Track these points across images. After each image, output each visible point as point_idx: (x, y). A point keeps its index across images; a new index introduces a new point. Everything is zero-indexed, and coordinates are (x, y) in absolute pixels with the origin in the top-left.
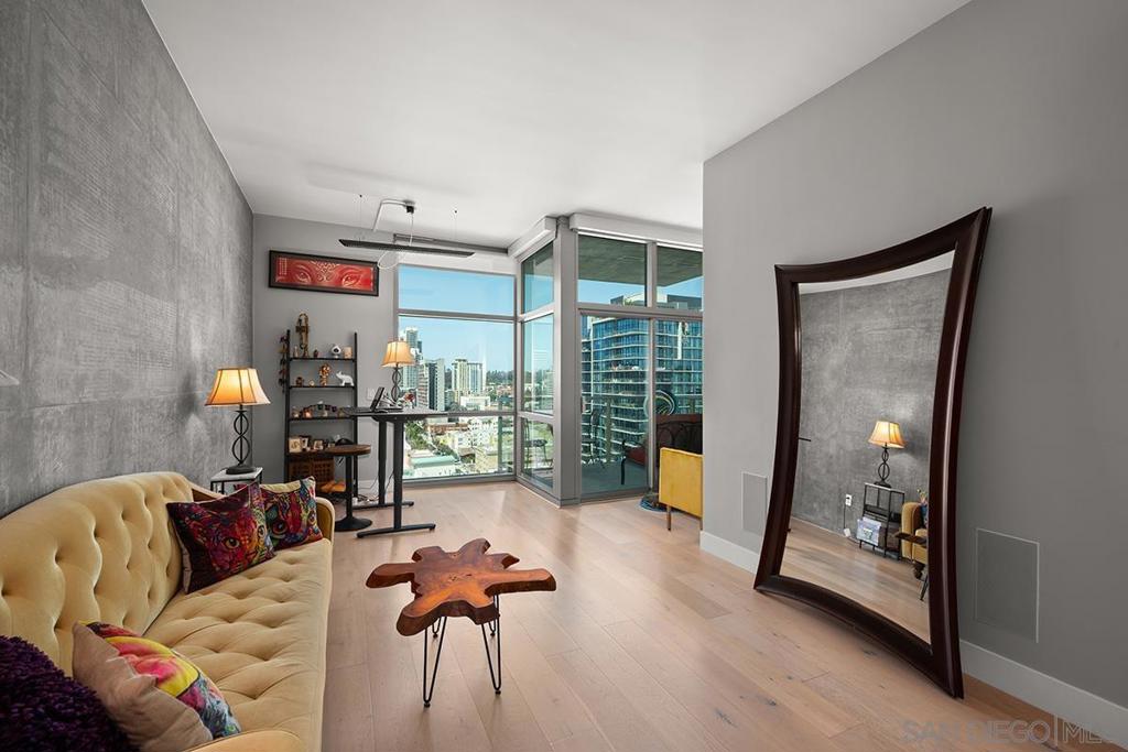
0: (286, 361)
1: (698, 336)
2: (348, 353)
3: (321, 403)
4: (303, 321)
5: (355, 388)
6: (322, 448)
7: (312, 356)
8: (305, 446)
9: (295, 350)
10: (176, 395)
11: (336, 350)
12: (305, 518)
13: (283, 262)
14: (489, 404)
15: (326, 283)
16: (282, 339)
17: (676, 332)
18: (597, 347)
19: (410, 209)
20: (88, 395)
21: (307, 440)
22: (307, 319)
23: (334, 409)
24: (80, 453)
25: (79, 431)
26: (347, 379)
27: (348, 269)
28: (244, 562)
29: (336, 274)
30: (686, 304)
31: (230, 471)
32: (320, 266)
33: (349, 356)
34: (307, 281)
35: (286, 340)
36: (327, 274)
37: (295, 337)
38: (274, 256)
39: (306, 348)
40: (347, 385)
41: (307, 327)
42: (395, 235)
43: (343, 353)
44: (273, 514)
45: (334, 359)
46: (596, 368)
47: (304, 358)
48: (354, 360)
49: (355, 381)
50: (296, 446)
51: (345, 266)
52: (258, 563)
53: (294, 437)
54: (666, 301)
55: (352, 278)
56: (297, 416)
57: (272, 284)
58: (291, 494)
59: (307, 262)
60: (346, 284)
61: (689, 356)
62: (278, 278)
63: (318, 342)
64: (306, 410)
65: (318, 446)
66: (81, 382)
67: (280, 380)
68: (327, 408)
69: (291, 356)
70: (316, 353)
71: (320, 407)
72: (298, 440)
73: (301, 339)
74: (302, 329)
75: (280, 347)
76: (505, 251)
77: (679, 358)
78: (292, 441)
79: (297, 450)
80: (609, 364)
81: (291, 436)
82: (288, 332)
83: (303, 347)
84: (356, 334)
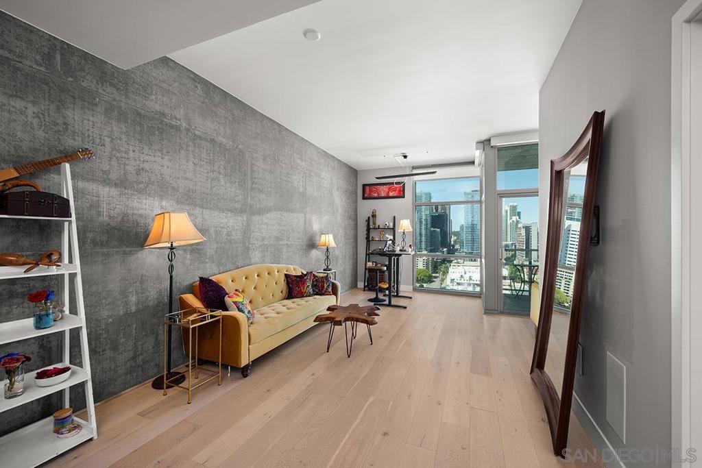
0: (368, 230)
2: (391, 226)
3: (379, 247)
4: (374, 213)
5: (394, 241)
7: (377, 227)
9: (371, 225)
10: (305, 243)
11: (386, 224)
12: (325, 287)
13: (367, 188)
15: (383, 195)
16: (366, 221)
19: (405, 157)
20: (266, 242)
22: (375, 211)
24: (264, 256)
25: (263, 251)
26: (390, 237)
27: (392, 187)
28: (302, 295)
29: (387, 190)
31: (324, 270)
32: (380, 188)
34: (376, 195)
35: (368, 220)
36: (383, 191)
37: (371, 219)
38: (364, 186)
40: (390, 240)
41: (376, 215)
43: (389, 226)
44: (315, 283)
45: (386, 229)
47: (375, 228)
48: (394, 229)
49: (394, 238)
51: (390, 186)
52: (306, 296)
55: (394, 191)
56: (371, 253)
57: (364, 198)
58: (322, 277)
59: (376, 187)
60: (391, 194)
62: (366, 195)
63: (380, 221)
64: (375, 250)
65: (379, 266)
66: (263, 239)
67: (366, 238)
69: (370, 228)
70: (379, 226)
73: (374, 220)
74: (374, 216)
75: (366, 224)
76: (472, 163)
81: (369, 261)
82: (369, 217)
83: (374, 223)
84: (394, 217)
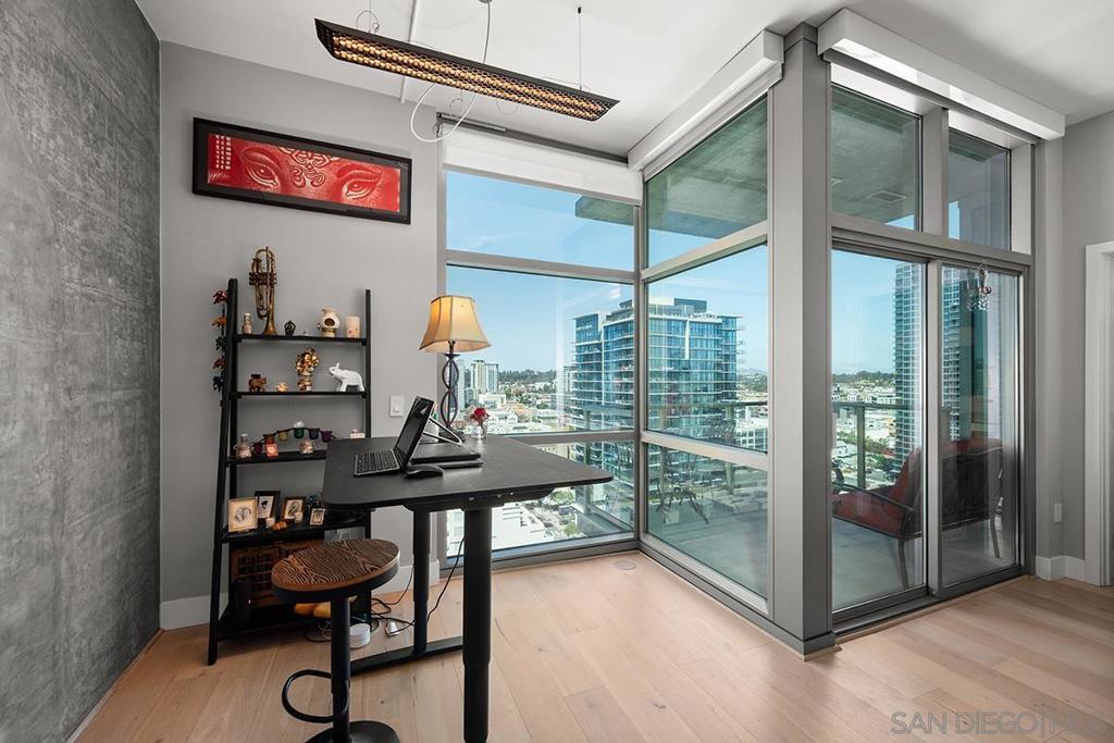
0: (230, 342)
1: (705, 337)
2: (354, 327)
3: (299, 424)
4: (264, 264)
5: (366, 395)
6: (299, 516)
7: (281, 331)
8: (266, 513)
9: (248, 320)
11: (330, 322)
13: (224, 145)
14: (505, 400)
15: (310, 191)
16: (219, 297)
17: (683, 334)
18: (607, 348)
21: (270, 499)
22: (271, 258)
23: (327, 436)
26: (351, 378)
27: (353, 167)
29: (330, 175)
30: (692, 307)
32: (298, 159)
33: (356, 335)
34: (272, 186)
35: (229, 297)
36: (314, 175)
37: (247, 295)
38: (204, 132)
39: (269, 316)
40: (352, 390)
41: (272, 275)
42: (439, 115)
43: (344, 329)
45: (328, 340)
46: (607, 368)
47: (268, 337)
48: (364, 342)
49: (368, 381)
50: (243, 516)
51: (349, 163)
53: (244, 497)
54: (672, 304)
55: (362, 185)
56: (246, 453)
57: (200, 187)
59: (271, 148)
60: (350, 197)
61: (696, 356)
62: (212, 176)
63: (294, 305)
64: (269, 439)
65: (294, 511)
67: (216, 379)
68: (313, 433)
69: (240, 332)
70: (290, 327)
71: (298, 433)
72: (250, 504)
73: (261, 298)
74: (263, 279)
75: (216, 312)
76: (623, 159)
77: (687, 358)
78: (235, 507)
79: (248, 523)
80: (620, 364)
81: (233, 496)
82: (233, 283)
83: (265, 313)
84: (368, 292)
